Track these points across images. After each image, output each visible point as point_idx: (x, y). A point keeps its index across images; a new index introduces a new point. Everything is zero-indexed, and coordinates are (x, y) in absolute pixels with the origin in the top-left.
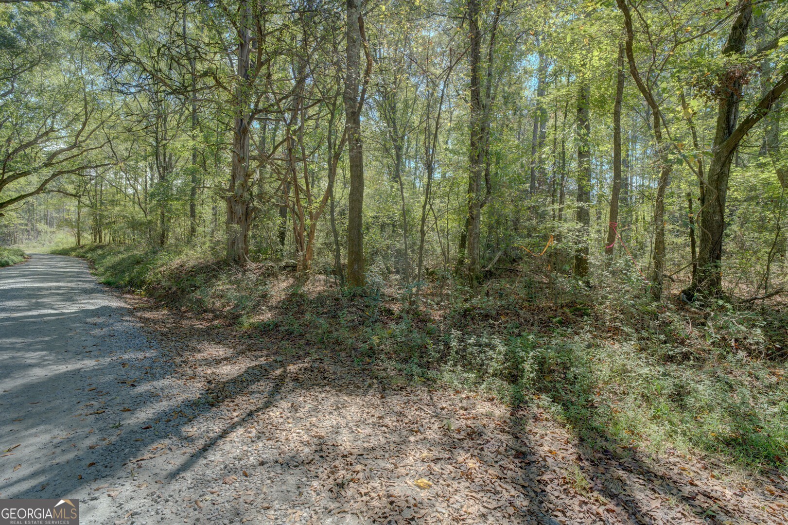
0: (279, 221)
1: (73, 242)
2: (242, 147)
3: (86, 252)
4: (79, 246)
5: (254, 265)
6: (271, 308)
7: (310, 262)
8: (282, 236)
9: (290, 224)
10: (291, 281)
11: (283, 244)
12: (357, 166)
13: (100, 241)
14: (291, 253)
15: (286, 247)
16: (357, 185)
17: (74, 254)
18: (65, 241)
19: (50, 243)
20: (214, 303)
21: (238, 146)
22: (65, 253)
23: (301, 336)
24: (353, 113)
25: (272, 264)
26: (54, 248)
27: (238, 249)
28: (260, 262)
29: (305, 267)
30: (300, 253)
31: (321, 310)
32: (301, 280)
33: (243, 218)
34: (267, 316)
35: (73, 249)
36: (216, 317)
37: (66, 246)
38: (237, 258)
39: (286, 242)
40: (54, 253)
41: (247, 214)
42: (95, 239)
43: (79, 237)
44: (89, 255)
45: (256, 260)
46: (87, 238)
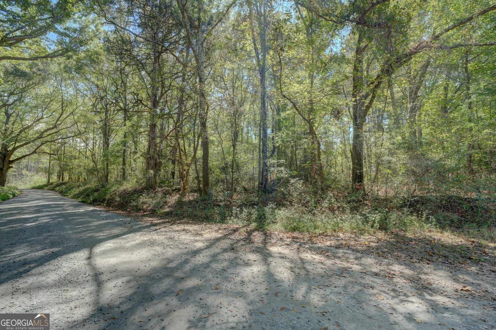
0: (171, 166)
1: (45, 181)
2: (154, 132)
3: (55, 187)
4: (49, 183)
5: (160, 189)
6: (169, 207)
7: (186, 187)
8: (173, 174)
9: (177, 168)
10: (178, 196)
11: (174, 179)
12: (205, 144)
13: (63, 180)
14: (178, 183)
15: (175, 180)
16: (205, 152)
17: (46, 188)
18: (40, 181)
19: (30, 182)
20: (143, 206)
21: (152, 132)
22: (40, 188)
23: (181, 215)
24: (203, 123)
25: (169, 189)
26: (34, 185)
27: (151, 182)
28: (162, 188)
29: (185, 189)
30: (182, 183)
31: (190, 206)
32: (183, 195)
33: (154, 167)
34: (167, 210)
35: (45, 186)
36: (145, 212)
37: (41, 184)
38: (151, 186)
39: (175, 177)
40: (34, 188)
41: (156, 164)
42: (59, 179)
43: (49, 178)
44: (57, 189)
45: (160, 187)
46: (54, 179)
